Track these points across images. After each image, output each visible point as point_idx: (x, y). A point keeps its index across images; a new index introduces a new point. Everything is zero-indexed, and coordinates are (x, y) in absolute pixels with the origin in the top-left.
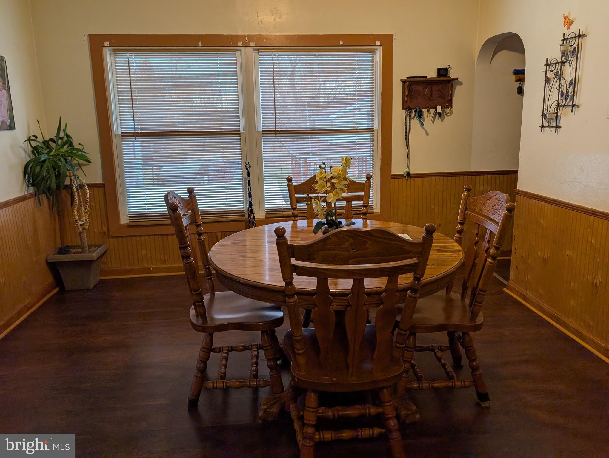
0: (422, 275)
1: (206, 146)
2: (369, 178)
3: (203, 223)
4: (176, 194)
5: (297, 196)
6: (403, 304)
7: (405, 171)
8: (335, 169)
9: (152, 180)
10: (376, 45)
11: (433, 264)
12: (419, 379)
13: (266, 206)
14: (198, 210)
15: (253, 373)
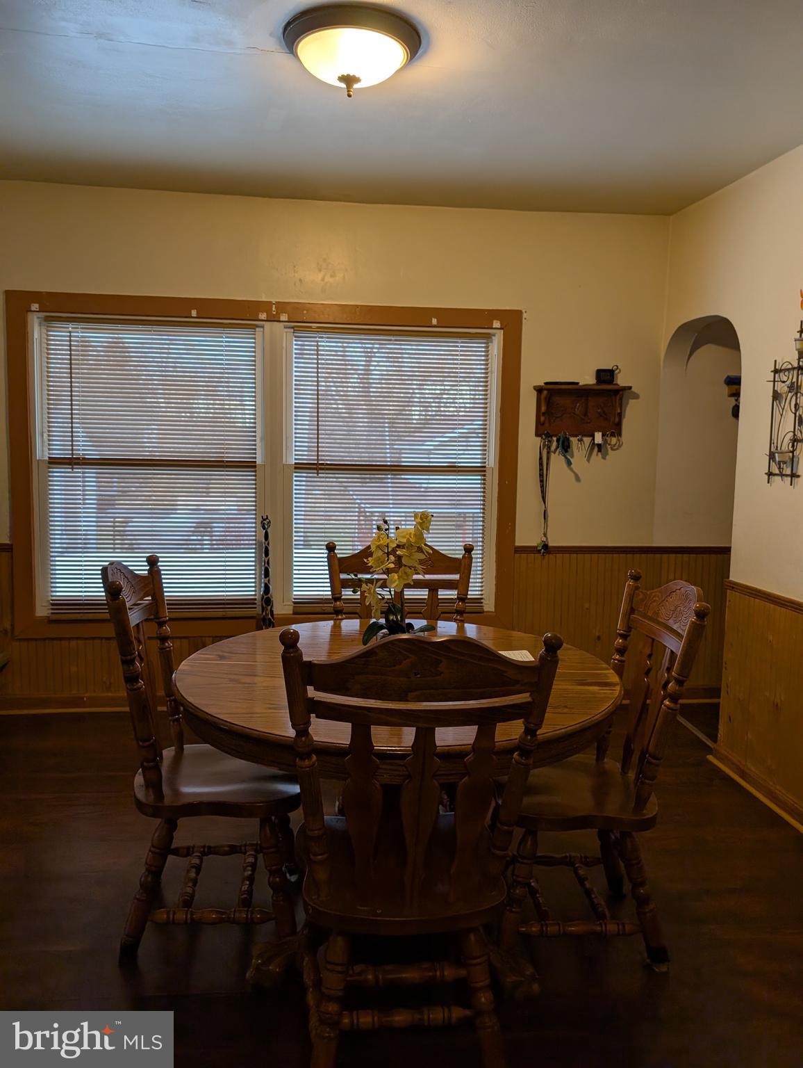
0: (539, 726)
1: (211, 486)
2: (469, 549)
3: (170, 619)
4: (126, 567)
5: (343, 576)
6: (506, 778)
7: (539, 541)
8: (402, 532)
9: (112, 542)
10: (494, 327)
11: (566, 707)
12: (542, 916)
13: (295, 593)
14: (163, 596)
15: (243, 897)
